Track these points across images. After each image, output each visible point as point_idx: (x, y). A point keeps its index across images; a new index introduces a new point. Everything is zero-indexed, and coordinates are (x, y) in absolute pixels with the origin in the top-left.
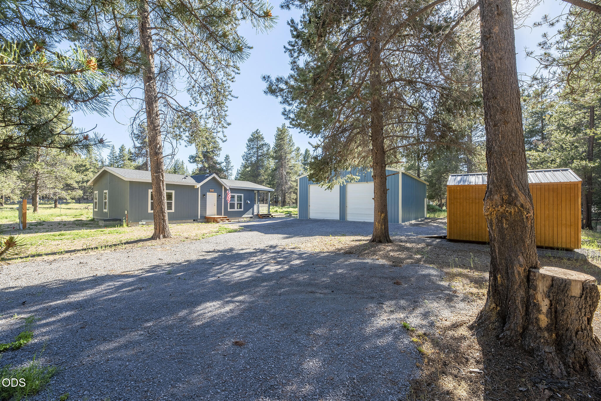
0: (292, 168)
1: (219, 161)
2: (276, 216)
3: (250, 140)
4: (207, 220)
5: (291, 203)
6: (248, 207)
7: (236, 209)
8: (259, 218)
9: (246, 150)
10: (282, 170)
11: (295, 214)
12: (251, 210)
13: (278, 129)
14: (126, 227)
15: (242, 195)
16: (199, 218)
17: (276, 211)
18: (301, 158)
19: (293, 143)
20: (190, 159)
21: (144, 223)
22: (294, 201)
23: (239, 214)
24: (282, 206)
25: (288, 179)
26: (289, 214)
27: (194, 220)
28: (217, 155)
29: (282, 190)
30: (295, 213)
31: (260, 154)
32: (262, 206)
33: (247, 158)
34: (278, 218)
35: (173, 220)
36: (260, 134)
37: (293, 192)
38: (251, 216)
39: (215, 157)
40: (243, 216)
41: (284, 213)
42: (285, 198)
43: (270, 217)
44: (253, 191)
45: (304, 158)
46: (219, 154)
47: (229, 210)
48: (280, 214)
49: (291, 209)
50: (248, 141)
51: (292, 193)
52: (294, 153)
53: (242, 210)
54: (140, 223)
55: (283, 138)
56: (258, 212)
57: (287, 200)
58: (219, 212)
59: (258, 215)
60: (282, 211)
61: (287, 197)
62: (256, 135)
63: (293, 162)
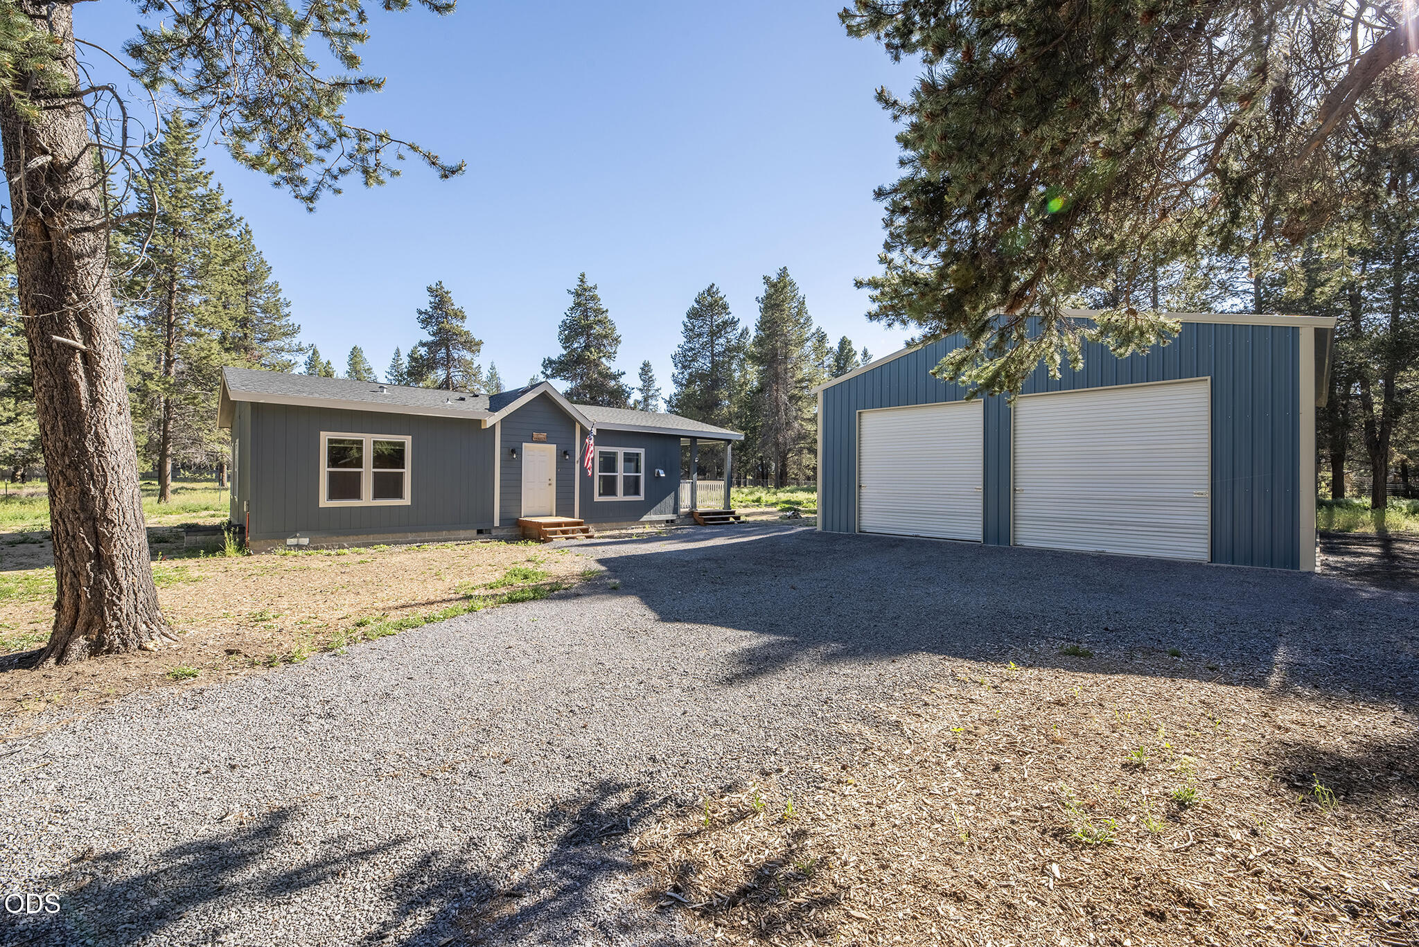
0: (804, 384)
1: (614, 370)
2: (750, 519)
3: (693, 314)
4: (523, 532)
5: (802, 477)
6: (662, 490)
7: (620, 497)
8: (697, 523)
9: (682, 340)
10: (777, 390)
11: (810, 512)
12: (669, 500)
13: (767, 280)
14: (234, 555)
15: (642, 451)
16: (497, 523)
17: (758, 500)
18: (829, 360)
19: (808, 319)
20: (545, 367)
21: (305, 541)
22: (810, 473)
23: (633, 513)
24: (777, 487)
25: (794, 414)
26: (793, 510)
27: (480, 532)
28: (610, 356)
29: (777, 444)
30: (813, 507)
31: (718, 349)
32: (702, 488)
33: (684, 360)
34: (756, 524)
35: (406, 532)
36: (719, 295)
37: (808, 449)
38: (670, 517)
39: (603, 360)
40: (645, 518)
41: (778, 508)
42: (784, 466)
43: (732, 520)
44: (676, 438)
45: (837, 360)
46: (615, 353)
47: (597, 498)
48: (770, 509)
49: (801, 496)
50: (688, 316)
51: (805, 451)
52: (809, 344)
53: (641, 497)
54: (291, 541)
55: (778, 305)
56: (694, 505)
57: (792, 470)
58: (564, 506)
59: (691, 514)
60: (773, 499)
61: (789, 462)
62: (709, 299)
63: (806, 370)
